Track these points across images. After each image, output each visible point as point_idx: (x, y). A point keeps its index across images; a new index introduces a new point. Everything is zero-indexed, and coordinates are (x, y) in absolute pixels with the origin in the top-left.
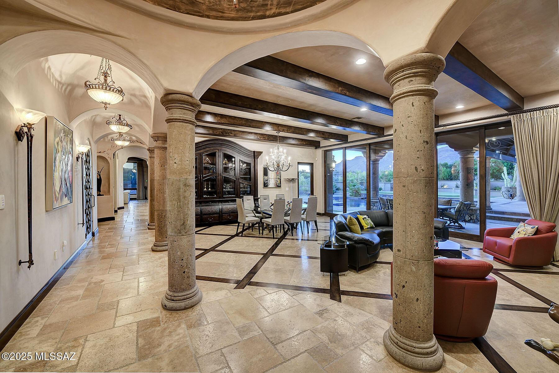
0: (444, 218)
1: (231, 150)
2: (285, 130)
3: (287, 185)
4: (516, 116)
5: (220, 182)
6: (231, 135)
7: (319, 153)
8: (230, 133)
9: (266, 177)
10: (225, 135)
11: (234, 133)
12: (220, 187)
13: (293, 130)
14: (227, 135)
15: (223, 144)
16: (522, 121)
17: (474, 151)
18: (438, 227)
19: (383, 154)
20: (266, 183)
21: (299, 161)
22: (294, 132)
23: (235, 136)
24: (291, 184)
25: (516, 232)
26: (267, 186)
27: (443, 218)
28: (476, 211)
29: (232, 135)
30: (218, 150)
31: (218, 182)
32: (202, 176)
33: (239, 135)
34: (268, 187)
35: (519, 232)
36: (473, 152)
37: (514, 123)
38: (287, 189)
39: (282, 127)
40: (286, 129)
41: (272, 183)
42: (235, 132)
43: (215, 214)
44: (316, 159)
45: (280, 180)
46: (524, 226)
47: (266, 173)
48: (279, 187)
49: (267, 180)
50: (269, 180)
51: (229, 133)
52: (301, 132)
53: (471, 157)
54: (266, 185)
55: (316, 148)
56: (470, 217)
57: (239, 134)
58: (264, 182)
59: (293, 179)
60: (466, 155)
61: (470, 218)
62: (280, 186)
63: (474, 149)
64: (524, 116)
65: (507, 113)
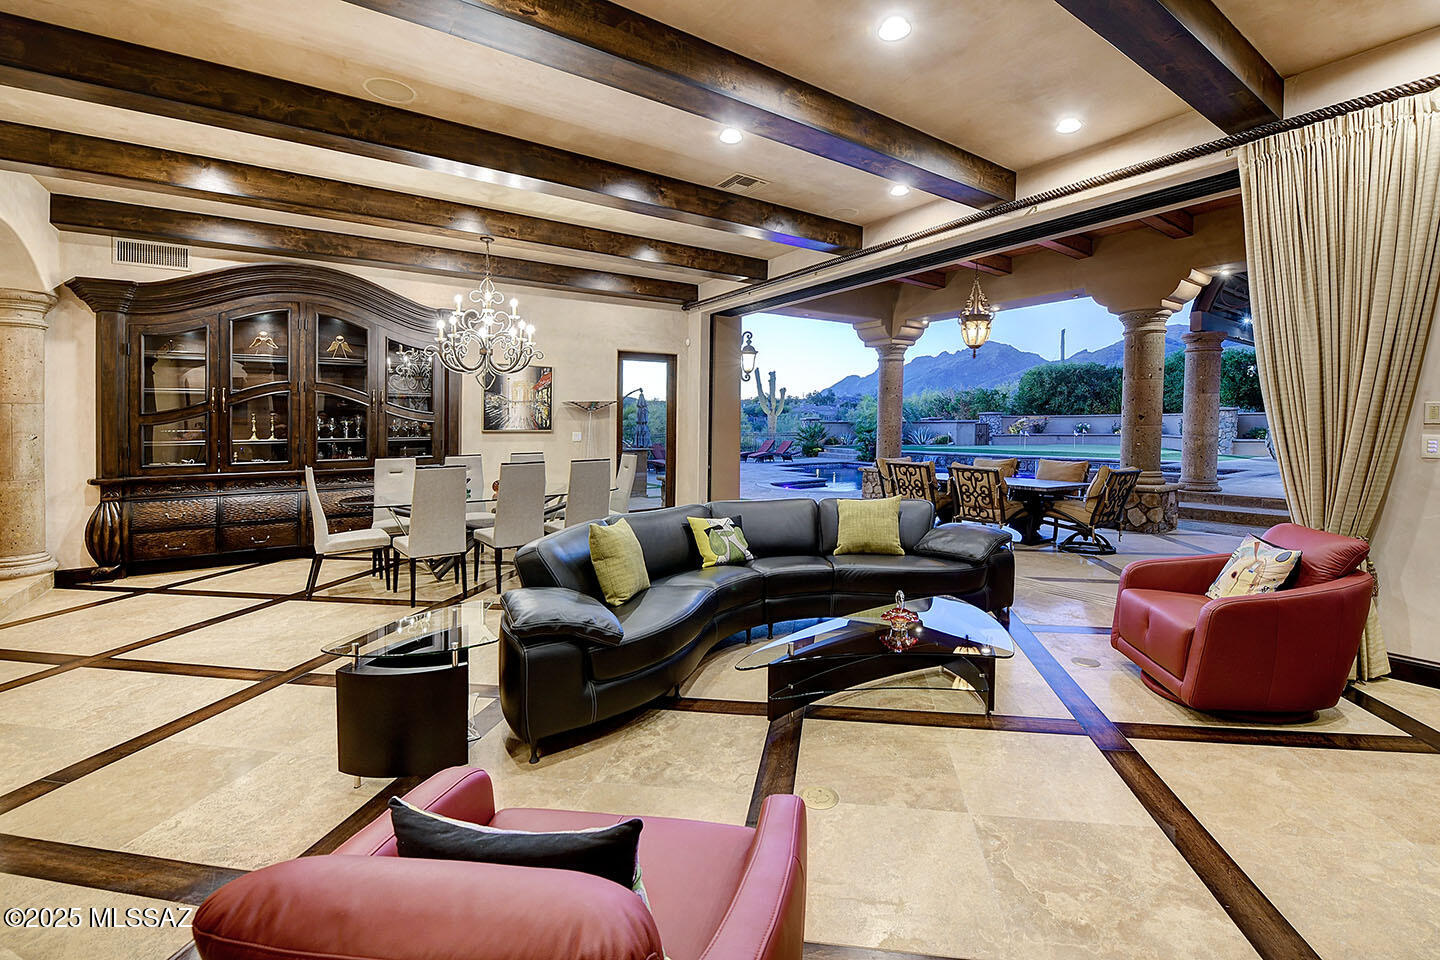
0: (1060, 522)
1: (352, 307)
2: (513, 230)
3: (575, 423)
4: (1254, 145)
5: (303, 413)
6: (345, 253)
7: (696, 321)
8: (340, 248)
9: (494, 399)
10: (319, 251)
11: (359, 246)
12: (303, 429)
13: (543, 231)
14: (331, 254)
15: (316, 283)
16: (1274, 160)
17: (1164, 312)
18: (971, 556)
19: (913, 332)
20: (495, 418)
21: (622, 349)
22: (550, 238)
23: (363, 257)
24: (591, 422)
25: (1227, 571)
26: (497, 427)
27: (1056, 520)
28: (1164, 498)
29: (351, 254)
30: (299, 304)
31: (295, 413)
32: (228, 390)
33: (378, 253)
34: (504, 429)
35: (1234, 575)
36: (1163, 315)
37: (1245, 171)
38: (577, 436)
39: (501, 219)
40: (517, 229)
41: (516, 416)
42: (364, 245)
43: (281, 521)
44: (688, 341)
45: (550, 406)
46: (1256, 552)
47: (493, 385)
48: (548, 428)
49: (496, 408)
50: (504, 407)
51: (338, 245)
52: (581, 242)
53: (1156, 331)
54: (491, 424)
55: (686, 307)
56: (1145, 514)
57: (380, 251)
58: (486, 415)
59: (593, 405)
60: (1143, 324)
61: (1144, 520)
62: (550, 428)
63: (1163, 304)
64: (1282, 143)
65: (1225, 139)
